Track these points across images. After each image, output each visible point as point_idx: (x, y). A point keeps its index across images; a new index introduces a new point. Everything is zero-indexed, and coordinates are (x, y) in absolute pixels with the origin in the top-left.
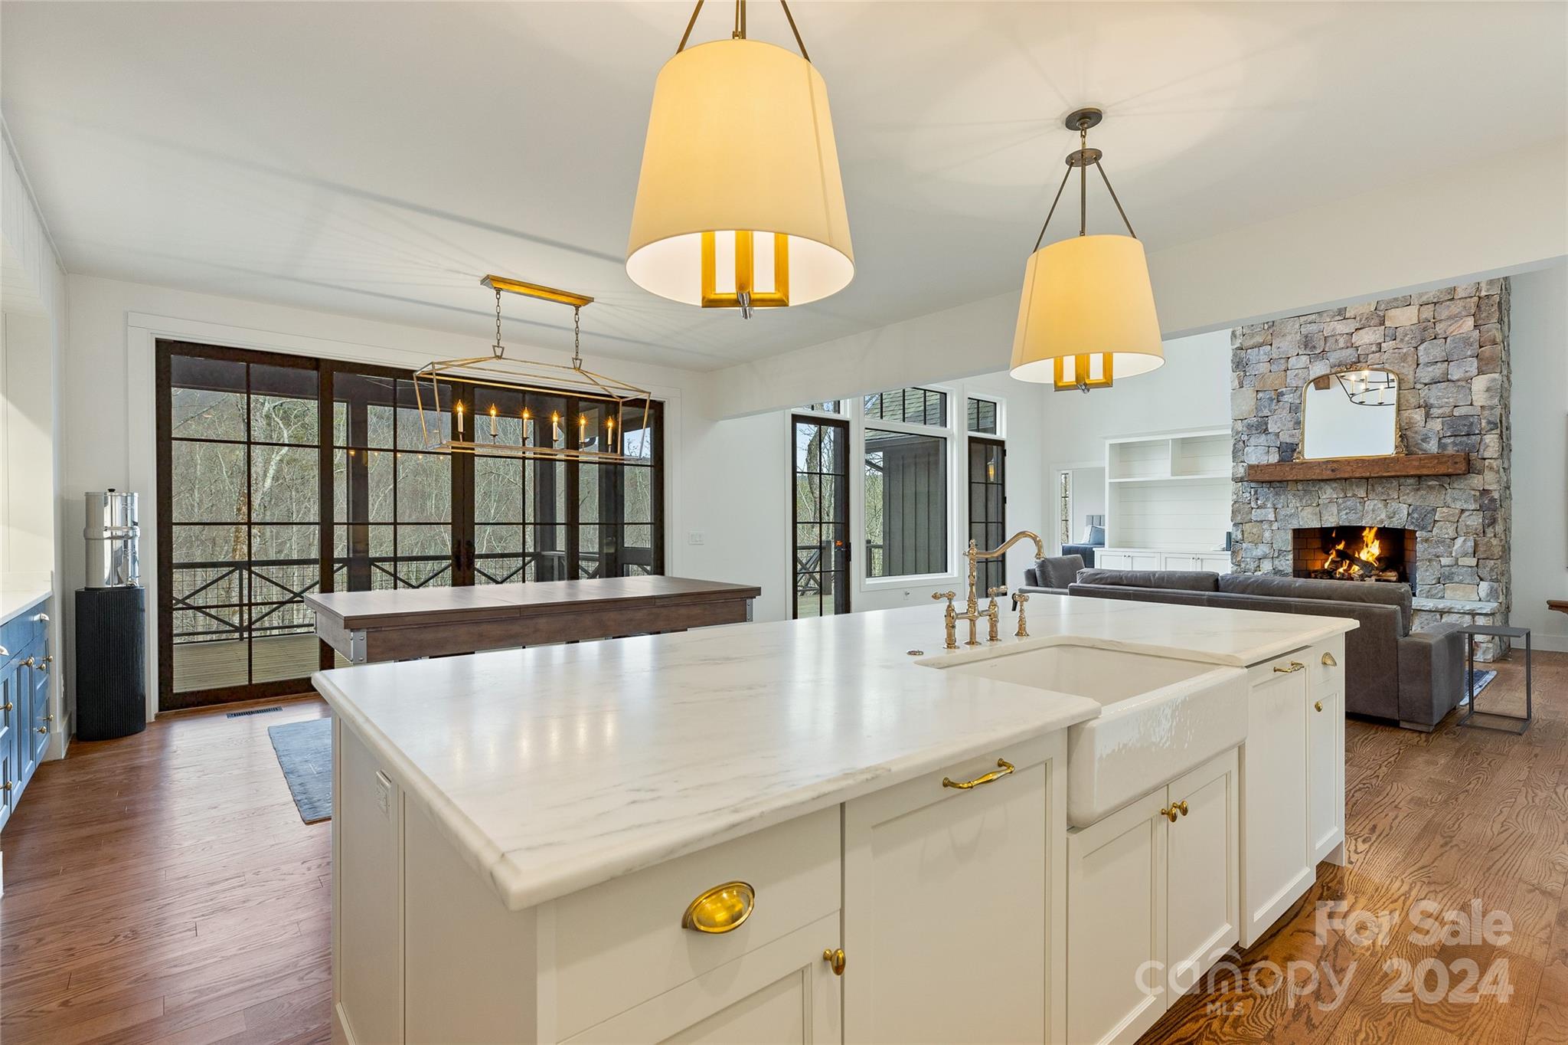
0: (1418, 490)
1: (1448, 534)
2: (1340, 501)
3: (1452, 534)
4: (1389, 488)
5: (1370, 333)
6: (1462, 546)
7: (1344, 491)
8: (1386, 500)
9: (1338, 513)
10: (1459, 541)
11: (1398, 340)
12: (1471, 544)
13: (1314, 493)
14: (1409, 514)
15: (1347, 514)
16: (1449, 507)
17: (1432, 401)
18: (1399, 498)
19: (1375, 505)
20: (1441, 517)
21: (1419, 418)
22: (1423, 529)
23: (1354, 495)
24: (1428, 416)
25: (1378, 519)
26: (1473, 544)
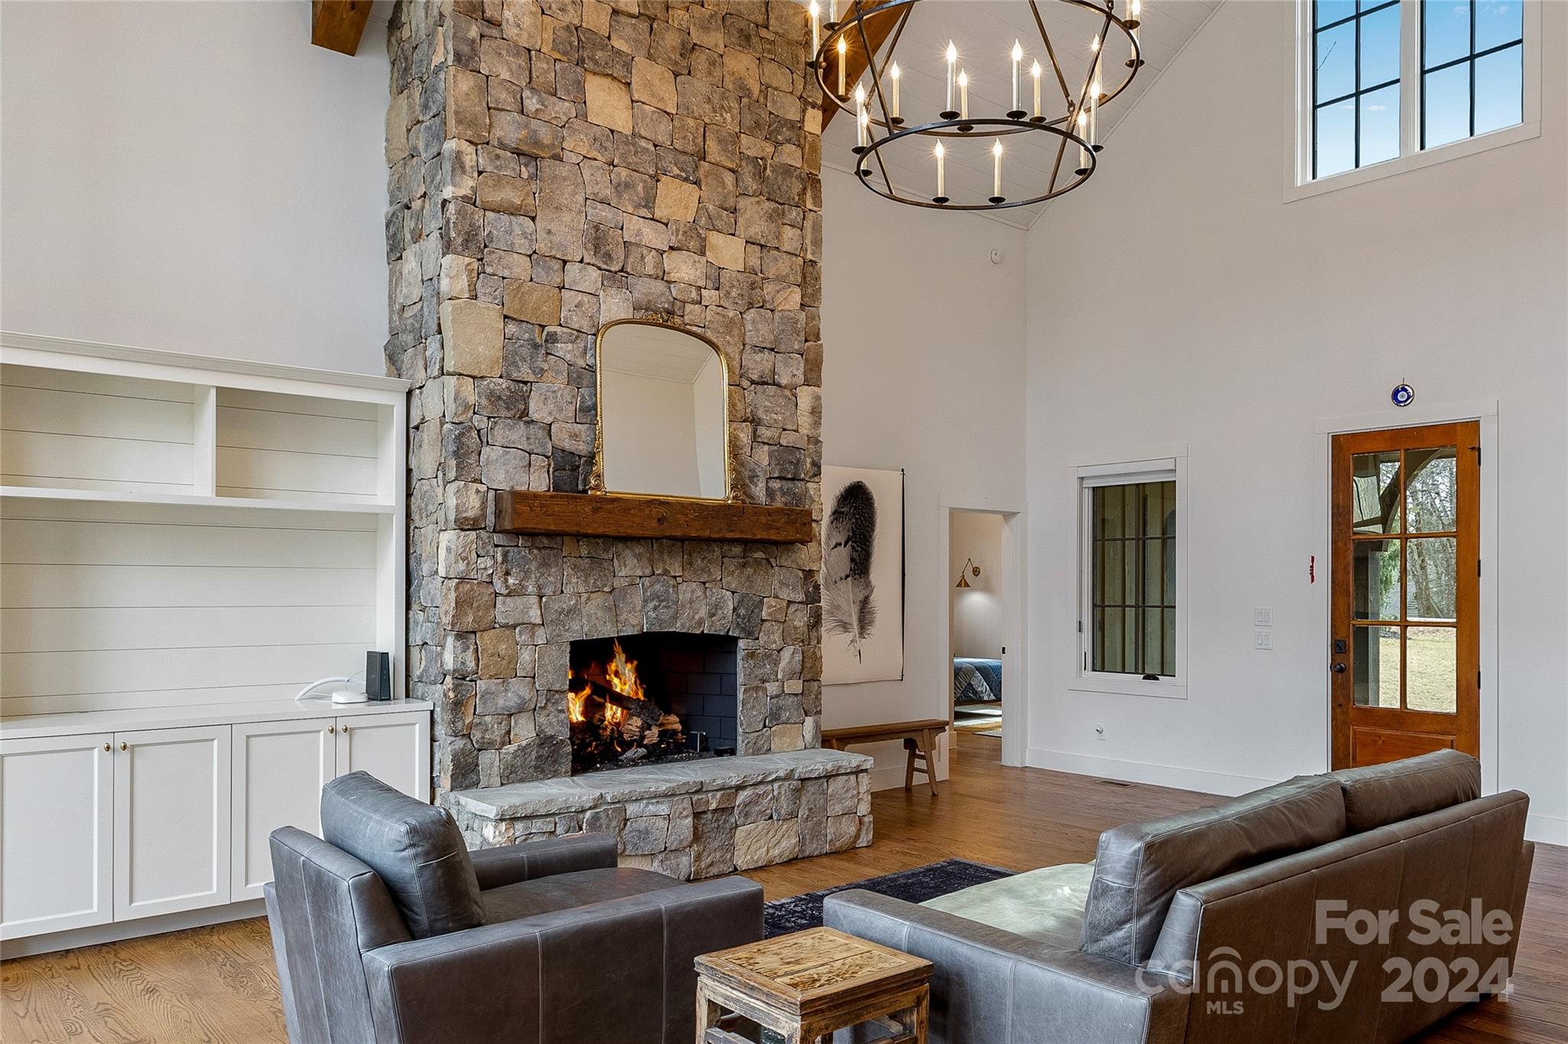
0: (744, 566)
1: (775, 642)
2: (647, 581)
3: (779, 643)
4: (710, 561)
5: (690, 262)
6: (789, 663)
7: (651, 562)
8: (704, 583)
9: (644, 607)
10: (786, 654)
11: (722, 292)
12: (798, 657)
13: (606, 564)
14: (734, 609)
15: (655, 608)
16: (778, 597)
17: (761, 414)
18: (721, 580)
19: (693, 592)
20: (770, 614)
21: (745, 440)
22: (750, 634)
23: (666, 572)
24: (755, 436)
25: (697, 617)
26: (801, 658)
